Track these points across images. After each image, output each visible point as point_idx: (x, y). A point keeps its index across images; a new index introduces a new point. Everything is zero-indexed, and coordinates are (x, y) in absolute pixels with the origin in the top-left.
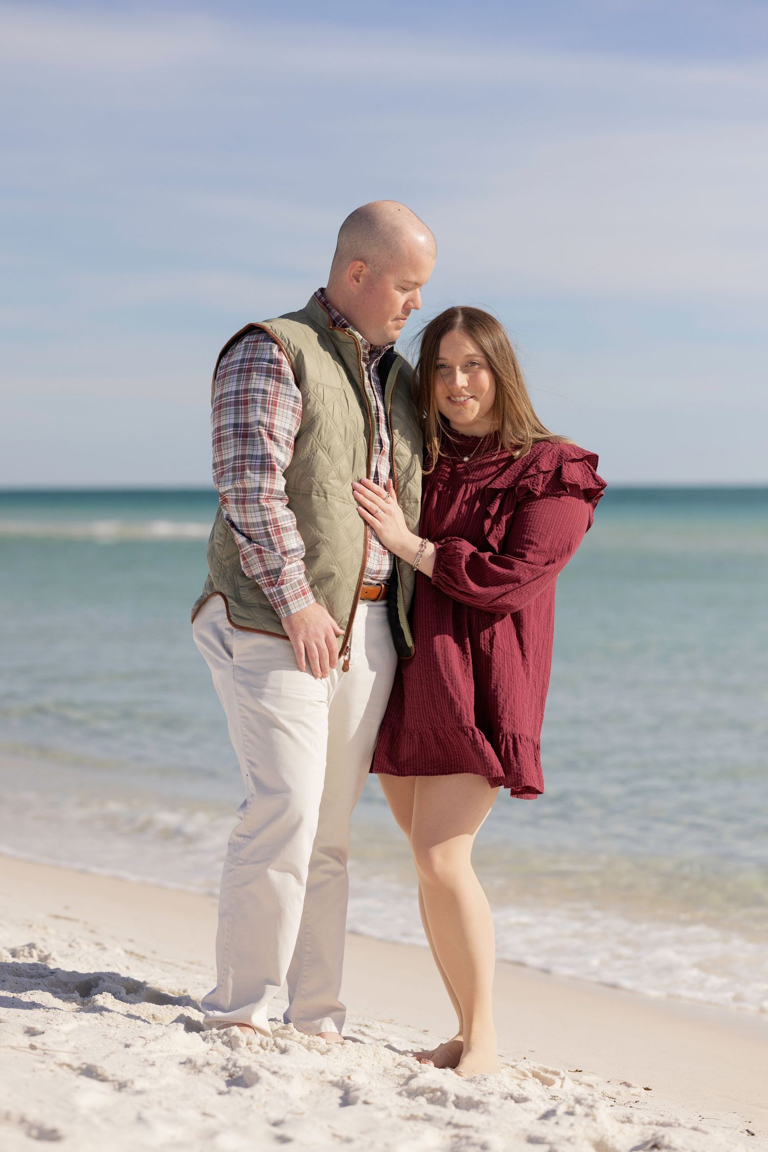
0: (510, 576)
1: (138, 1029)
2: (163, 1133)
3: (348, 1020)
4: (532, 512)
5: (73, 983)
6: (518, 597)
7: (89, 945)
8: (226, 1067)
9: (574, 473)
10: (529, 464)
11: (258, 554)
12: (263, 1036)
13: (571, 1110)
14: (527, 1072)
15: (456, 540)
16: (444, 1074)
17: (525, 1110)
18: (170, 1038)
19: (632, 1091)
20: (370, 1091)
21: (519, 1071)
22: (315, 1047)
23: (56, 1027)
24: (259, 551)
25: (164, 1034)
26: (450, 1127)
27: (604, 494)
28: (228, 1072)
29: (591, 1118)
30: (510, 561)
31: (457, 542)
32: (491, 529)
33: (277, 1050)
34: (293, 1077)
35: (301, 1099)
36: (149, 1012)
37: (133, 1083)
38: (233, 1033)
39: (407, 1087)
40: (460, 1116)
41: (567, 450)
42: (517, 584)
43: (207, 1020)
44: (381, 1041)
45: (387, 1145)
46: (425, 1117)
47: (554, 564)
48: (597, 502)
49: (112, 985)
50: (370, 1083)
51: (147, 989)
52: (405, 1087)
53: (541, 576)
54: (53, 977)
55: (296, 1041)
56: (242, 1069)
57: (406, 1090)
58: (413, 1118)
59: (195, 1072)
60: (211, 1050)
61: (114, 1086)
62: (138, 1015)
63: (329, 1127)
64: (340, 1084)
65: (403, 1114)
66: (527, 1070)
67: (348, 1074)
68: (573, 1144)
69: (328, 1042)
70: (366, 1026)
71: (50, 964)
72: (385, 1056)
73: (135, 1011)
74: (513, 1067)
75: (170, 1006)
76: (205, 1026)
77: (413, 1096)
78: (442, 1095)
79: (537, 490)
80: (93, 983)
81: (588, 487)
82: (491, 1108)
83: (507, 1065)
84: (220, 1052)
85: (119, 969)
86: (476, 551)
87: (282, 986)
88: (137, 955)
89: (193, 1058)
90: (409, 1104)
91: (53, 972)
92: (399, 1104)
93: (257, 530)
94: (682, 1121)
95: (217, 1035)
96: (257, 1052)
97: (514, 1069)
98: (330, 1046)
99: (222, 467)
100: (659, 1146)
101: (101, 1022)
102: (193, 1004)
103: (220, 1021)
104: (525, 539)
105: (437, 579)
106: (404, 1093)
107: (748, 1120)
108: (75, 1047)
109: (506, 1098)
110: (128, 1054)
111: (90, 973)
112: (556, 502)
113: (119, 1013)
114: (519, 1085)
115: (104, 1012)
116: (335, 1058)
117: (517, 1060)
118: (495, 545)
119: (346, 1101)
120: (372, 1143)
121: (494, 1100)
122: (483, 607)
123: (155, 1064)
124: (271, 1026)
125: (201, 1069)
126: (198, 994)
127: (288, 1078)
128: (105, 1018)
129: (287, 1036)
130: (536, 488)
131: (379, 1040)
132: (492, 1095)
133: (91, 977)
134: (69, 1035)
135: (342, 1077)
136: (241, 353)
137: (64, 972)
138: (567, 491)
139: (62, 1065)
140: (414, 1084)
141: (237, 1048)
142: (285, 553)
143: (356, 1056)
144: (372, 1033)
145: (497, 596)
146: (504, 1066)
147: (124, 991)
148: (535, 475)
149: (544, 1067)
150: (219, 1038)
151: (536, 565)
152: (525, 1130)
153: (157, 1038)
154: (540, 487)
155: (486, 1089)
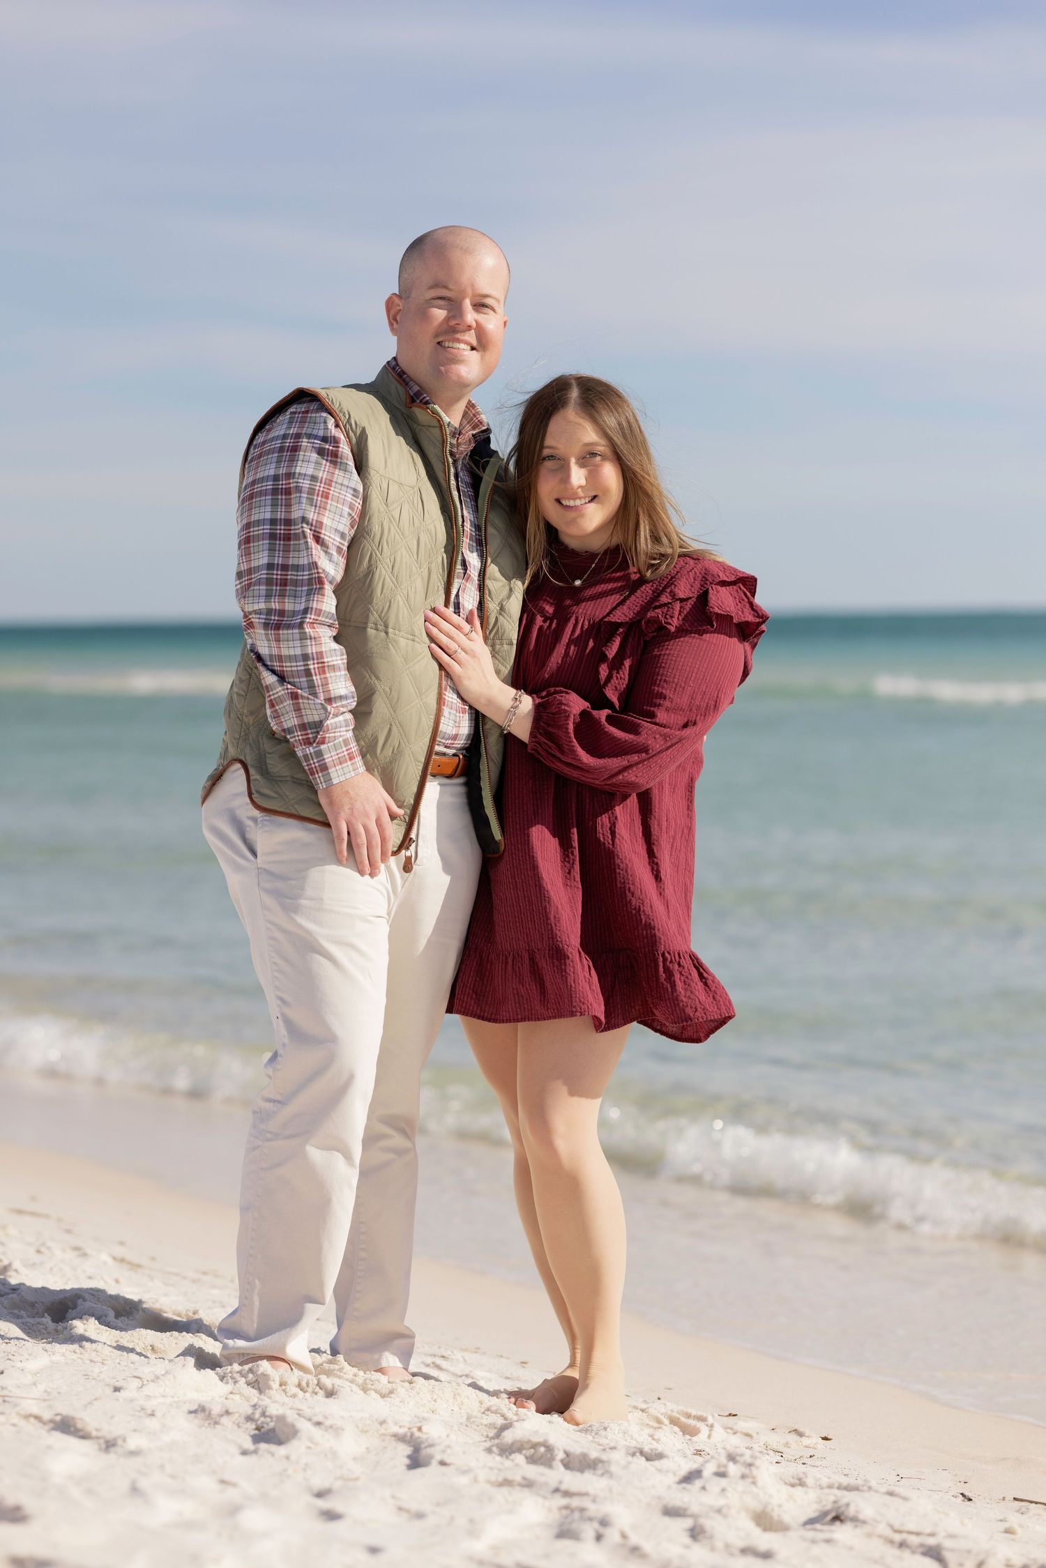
0: (635, 743)
1: (132, 1365)
2: (166, 1509)
3: (418, 1348)
4: (665, 654)
5: (43, 1303)
6: (645, 771)
7: (64, 1251)
8: (252, 1416)
9: (724, 601)
10: (661, 588)
11: (292, 700)
12: (301, 1373)
13: (722, 1469)
14: (662, 1417)
15: (562, 692)
16: (550, 1422)
17: (660, 1471)
18: (175, 1378)
19: (805, 1441)
20: (449, 1446)
21: (651, 1415)
22: (373, 1387)
23: (19, 1365)
24: (295, 696)
25: (167, 1373)
26: (558, 1495)
27: (766, 630)
28: (254, 1423)
29: (750, 1480)
30: (635, 723)
31: (564, 694)
32: (609, 678)
33: (321, 1393)
34: (343, 1430)
35: (354, 1459)
36: (146, 1342)
37: (124, 1440)
38: (261, 1370)
39: (499, 1441)
40: (571, 1480)
41: (715, 570)
42: (644, 755)
43: (226, 1353)
44: (464, 1377)
45: (471, 1521)
46: (524, 1482)
47: (695, 728)
48: (757, 641)
49: (95, 1306)
50: (448, 1436)
51: (144, 1310)
52: (496, 1441)
53: (677, 743)
54: (15, 1296)
55: (347, 1380)
56: (274, 1419)
57: (497, 1446)
58: (507, 1483)
59: (209, 1424)
60: (231, 1393)
61: (99, 1444)
62: (131, 1347)
63: (393, 1497)
64: (408, 1438)
65: (493, 1478)
66: (662, 1414)
67: (419, 1425)
68: (725, 1516)
69: (390, 1380)
70: (443, 1357)
71: (10, 1277)
72: (468, 1398)
73: (128, 1341)
74: (643, 1411)
75: (175, 1333)
76: (223, 1360)
77: (507, 1453)
78: (546, 1451)
79: (671, 625)
80: (70, 1303)
81: (744, 620)
82: (613, 1468)
83: (636, 1408)
84: (243, 1396)
85: (105, 1282)
86: (588, 708)
87: (326, 1305)
88: (129, 1263)
89: (207, 1406)
90: (502, 1464)
91: (15, 1289)
92: (489, 1465)
93: (294, 666)
94: (873, 1483)
95: (240, 1372)
96: (294, 1396)
97: (644, 1414)
98: (394, 1385)
99: (249, 577)
100: (842, 1517)
101: (82, 1357)
102: (207, 1330)
103: (243, 1354)
104: (656, 691)
105: (535, 746)
106: (495, 1449)
107: (963, 1480)
108: (46, 1391)
109: (633, 1455)
110: (118, 1400)
111: (65, 1290)
112: (698, 641)
113: (105, 1343)
114: (651, 1436)
115: (84, 1343)
116: (401, 1402)
117: (648, 1401)
118: (615, 699)
119: (416, 1461)
120: (452, 1518)
121: (618, 1457)
122: (597, 785)
123: (155, 1413)
124: (313, 1358)
125: (217, 1419)
126: (214, 1316)
127: (336, 1430)
128: (87, 1351)
129: (335, 1372)
130: (670, 621)
131: (461, 1376)
132: (614, 1450)
133: (67, 1295)
134: (38, 1375)
135: (409, 1429)
136: (285, 426)
137: (30, 1288)
138: (712, 626)
139: (27, 1417)
140: (508, 1436)
141: (267, 1391)
142: (329, 700)
143: (430, 1399)
144: (451, 1366)
145: (617, 770)
146: (630, 1409)
147: (112, 1314)
148: (669, 603)
149: (685, 1410)
150: (243, 1376)
151: (671, 729)
152: (659, 1498)
153: (158, 1378)
154: (675, 620)
155: (607, 1442)
